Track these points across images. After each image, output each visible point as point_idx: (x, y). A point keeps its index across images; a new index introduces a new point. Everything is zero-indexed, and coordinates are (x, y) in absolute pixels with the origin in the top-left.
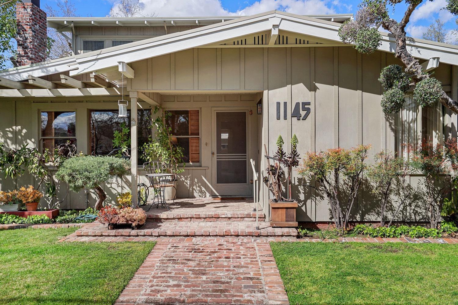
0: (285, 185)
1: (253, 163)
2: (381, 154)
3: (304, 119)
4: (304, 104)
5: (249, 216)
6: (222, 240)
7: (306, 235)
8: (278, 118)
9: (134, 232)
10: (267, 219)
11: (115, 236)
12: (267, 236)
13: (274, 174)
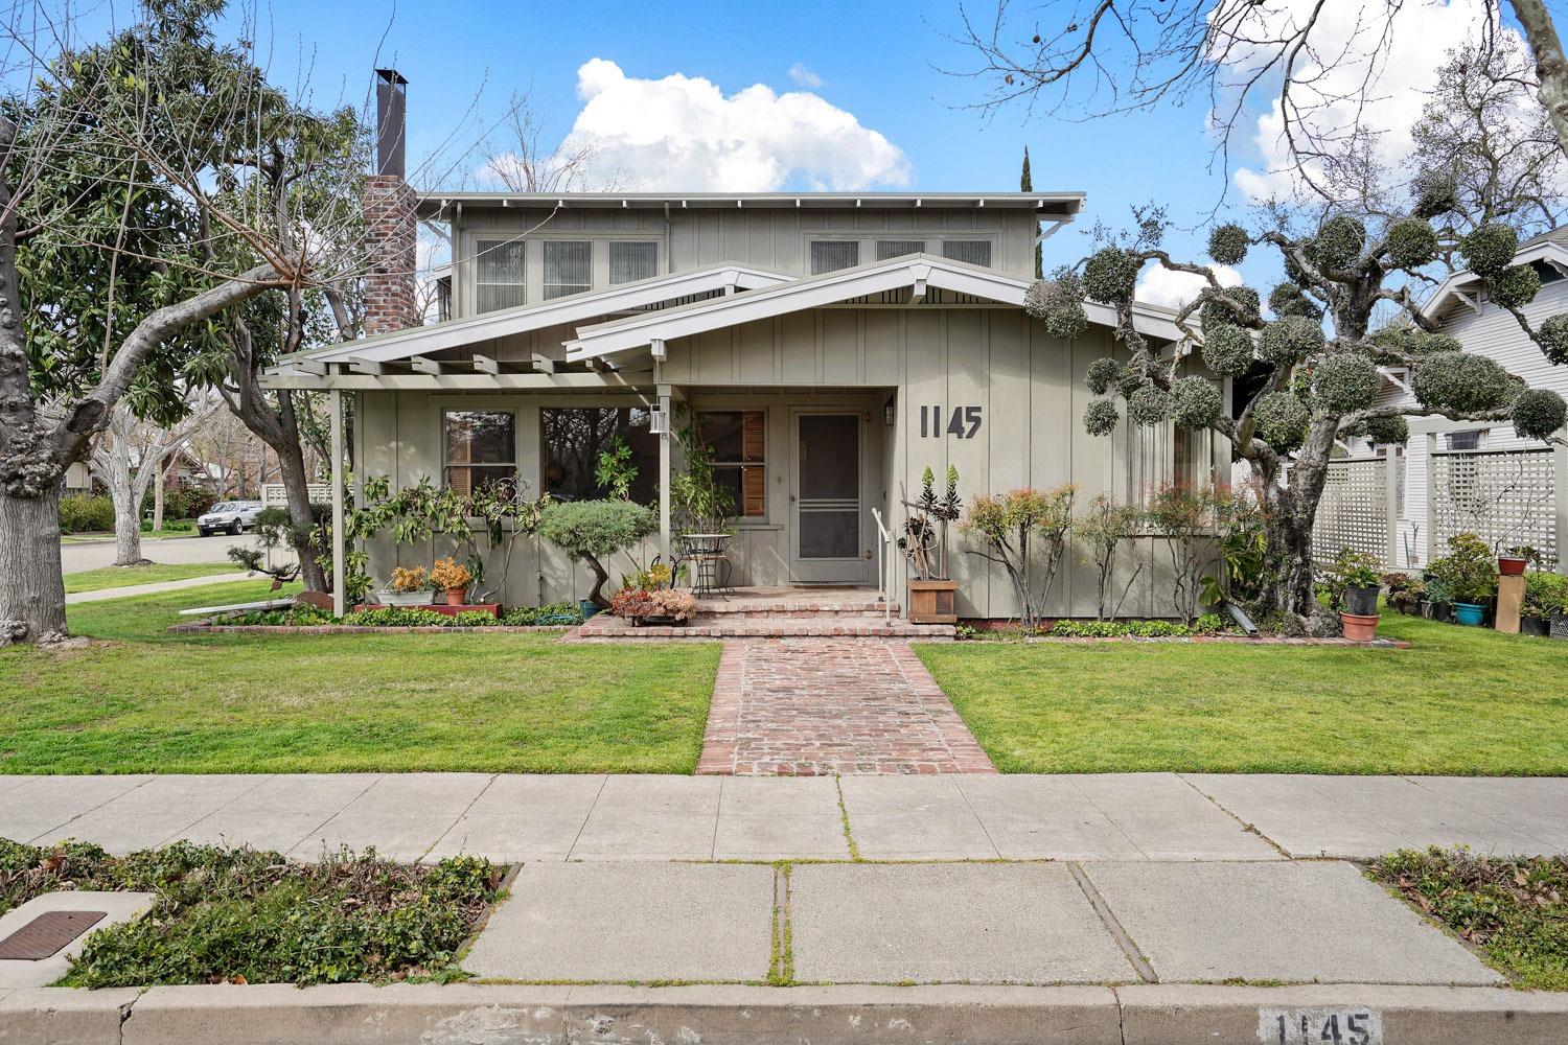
0: (936, 552)
1: (878, 516)
2: (1101, 499)
3: (970, 436)
4: (969, 410)
5: (871, 608)
6: (830, 642)
7: (969, 637)
8: (924, 434)
9: (678, 630)
10: (903, 614)
11: (647, 636)
12: (905, 636)
13: (916, 533)
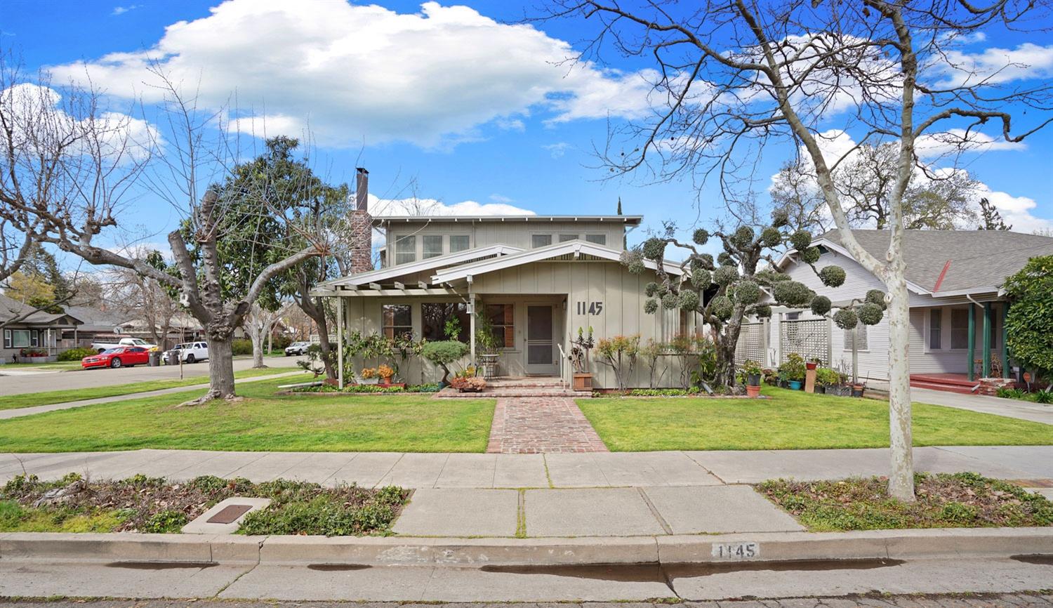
0: (584, 361)
1: (560, 347)
2: (651, 340)
3: (598, 314)
4: (597, 303)
5: (557, 385)
6: (541, 399)
7: (598, 396)
8: (579, 313)
9: (478, 394)
10: (570, 387)
11: (466, 397)
12: (572, 396)
13: (576, 354)
